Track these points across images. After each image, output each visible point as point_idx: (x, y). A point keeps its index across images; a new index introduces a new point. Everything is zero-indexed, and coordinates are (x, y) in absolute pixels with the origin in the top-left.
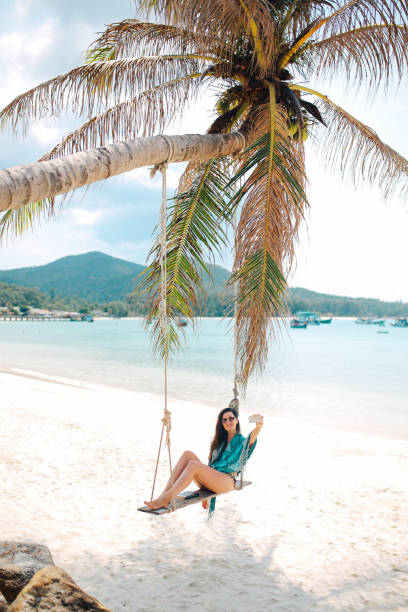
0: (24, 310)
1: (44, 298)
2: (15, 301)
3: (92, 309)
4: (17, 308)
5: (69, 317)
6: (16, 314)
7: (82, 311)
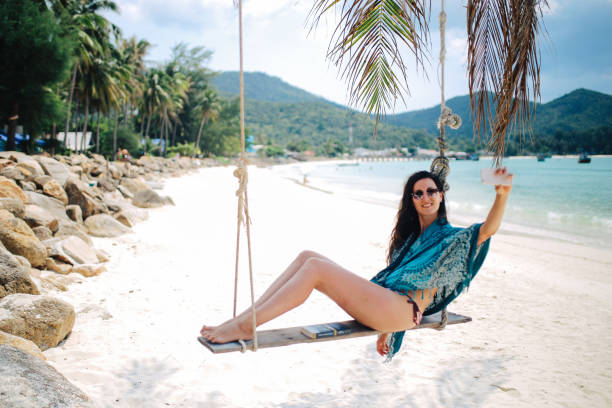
0: (412, 151)
1: (431, 139)
2: (404, 143)
3: (479, 148)
4: (405, 150)
5: (454, 156)
6: (404, 155)
7: (468, 151)
